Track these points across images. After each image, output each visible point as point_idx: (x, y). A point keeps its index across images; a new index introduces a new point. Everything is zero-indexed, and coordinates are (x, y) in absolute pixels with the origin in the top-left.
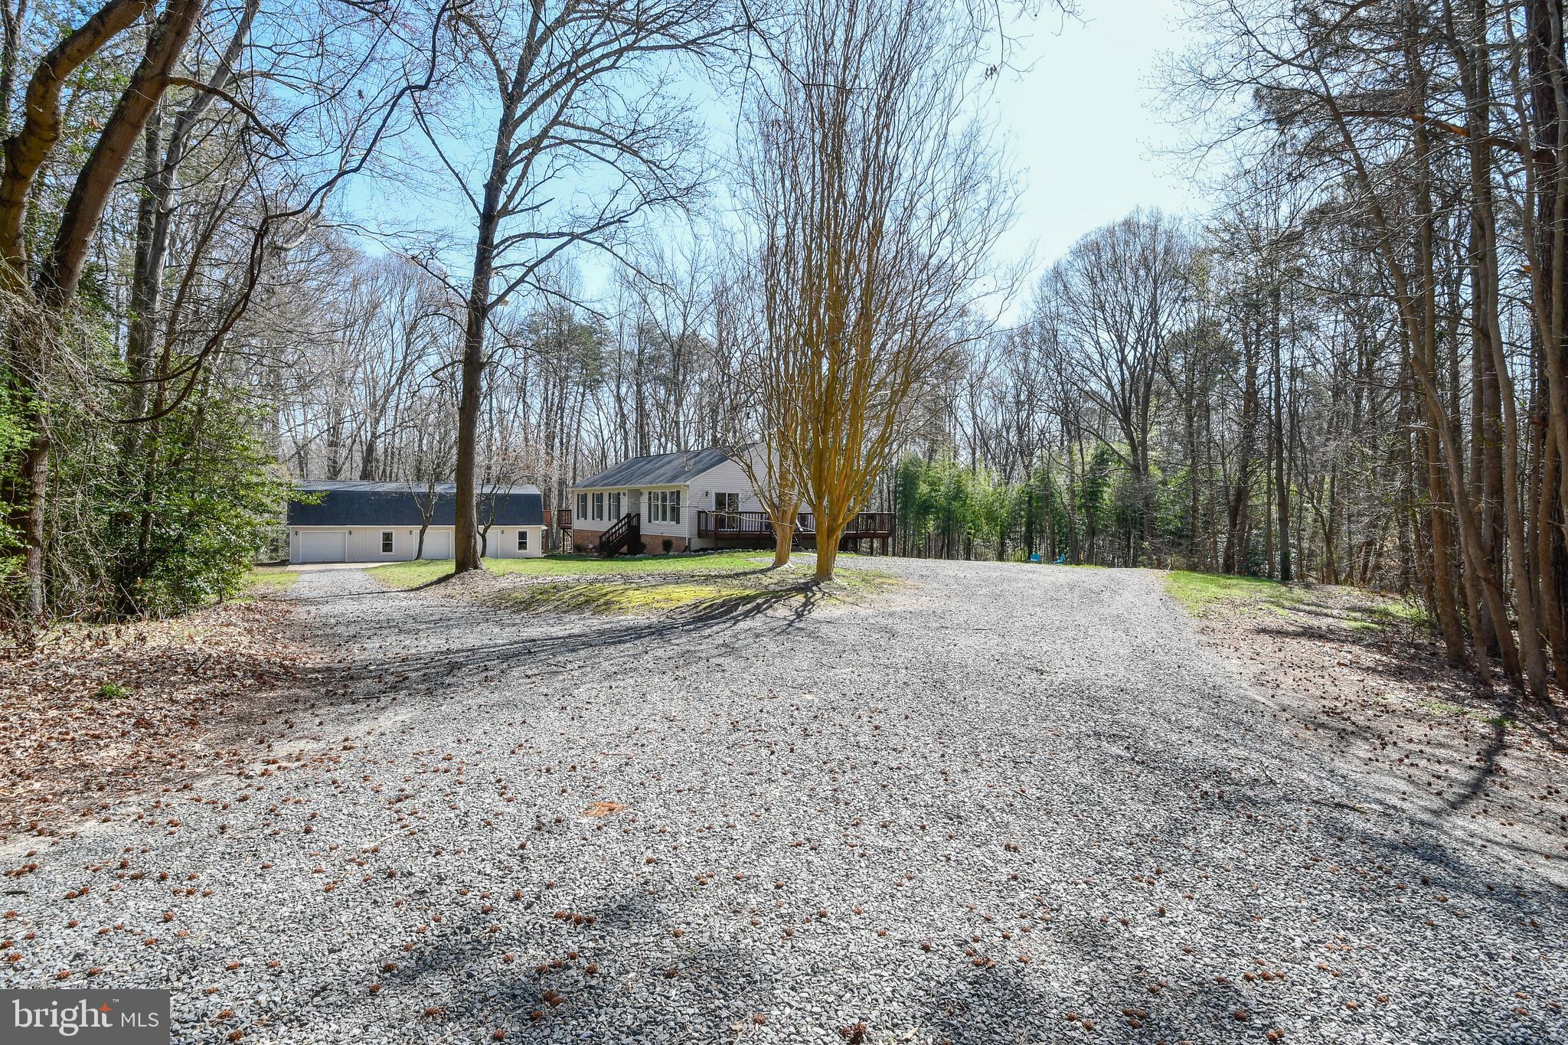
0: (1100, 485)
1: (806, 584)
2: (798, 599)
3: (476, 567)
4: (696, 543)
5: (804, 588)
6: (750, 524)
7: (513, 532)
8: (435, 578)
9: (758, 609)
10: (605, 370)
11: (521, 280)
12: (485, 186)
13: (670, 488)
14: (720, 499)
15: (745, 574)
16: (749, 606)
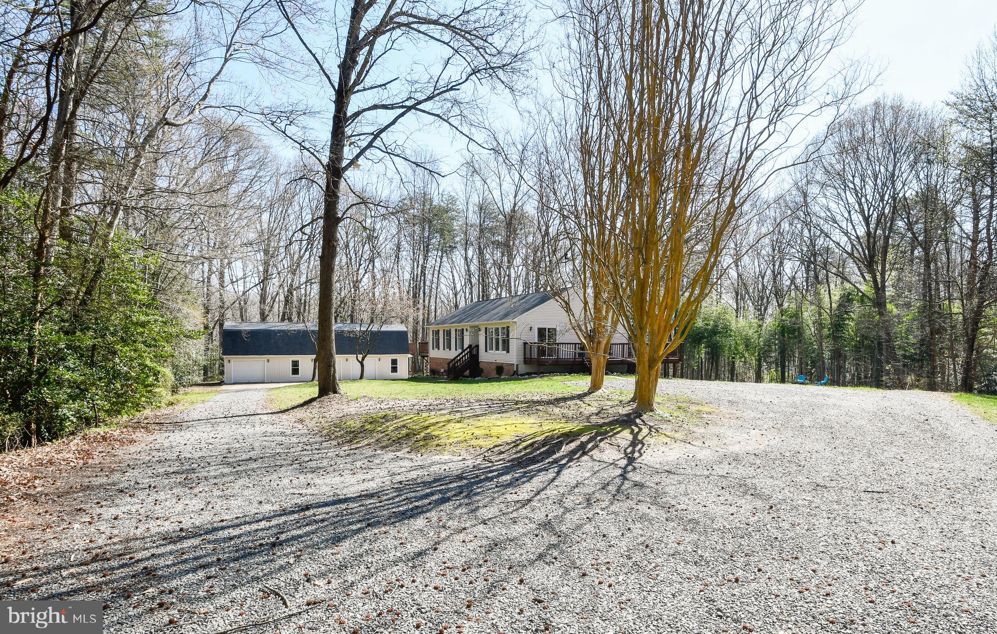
0: (844, 319)
1: (628, 415)
2: (625, 437)
3: (335, 392)
4: (523, 369)
5: (627, 422)
6: (566, 353)
7: (387, 359)
8: (301, 401)
9: (582, 449)
10: (457, 239)
11: (370, 145)
12: (339, 66)
13: (501, 324)
14: (541, 332)
15: (565, 399)
16: (573, 446)
